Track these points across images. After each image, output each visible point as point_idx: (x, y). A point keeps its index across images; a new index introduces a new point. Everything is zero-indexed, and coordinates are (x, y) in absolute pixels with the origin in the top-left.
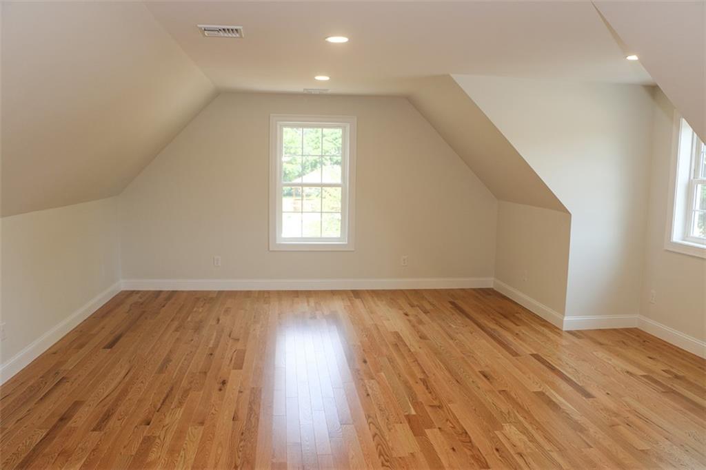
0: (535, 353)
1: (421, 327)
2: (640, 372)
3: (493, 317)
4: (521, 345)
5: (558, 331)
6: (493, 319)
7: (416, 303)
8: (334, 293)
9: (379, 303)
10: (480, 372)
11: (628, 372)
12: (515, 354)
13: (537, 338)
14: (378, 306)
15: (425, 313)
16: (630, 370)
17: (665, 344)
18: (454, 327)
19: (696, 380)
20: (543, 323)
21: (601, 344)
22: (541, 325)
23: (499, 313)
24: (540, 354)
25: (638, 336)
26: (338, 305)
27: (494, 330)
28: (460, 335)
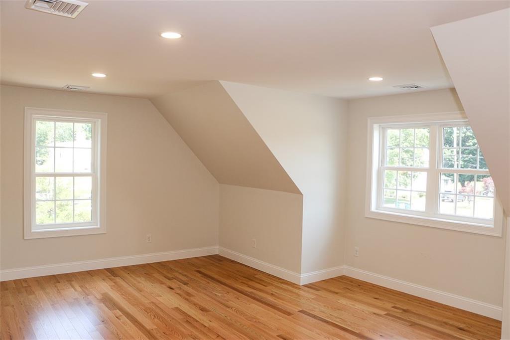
0: (301, 309)
1: (192, 299)
2: (383, 313)
3: (241, 281)
4: (283, 303)
5: (296, 286)
6: (241, 282)
7: (169, 275)
8: (91, 274)
9: (138, 279)
10: (277, 336)
11: (375, 314)
12: (289, 314)
13: (289, 295)
14: (140, 283)
15: (185, 284)
16: (376, 312)
17: (374, 286)
18: (220, 295)
19: (417, 311)
20: (281, 281)
21: (337, 293)
22: (281, 282)
23: (244, 277)
24: (304, 309)
25: (351, 282)
26: (104, 287)
27: (251, 292)
28: (230, 302)
